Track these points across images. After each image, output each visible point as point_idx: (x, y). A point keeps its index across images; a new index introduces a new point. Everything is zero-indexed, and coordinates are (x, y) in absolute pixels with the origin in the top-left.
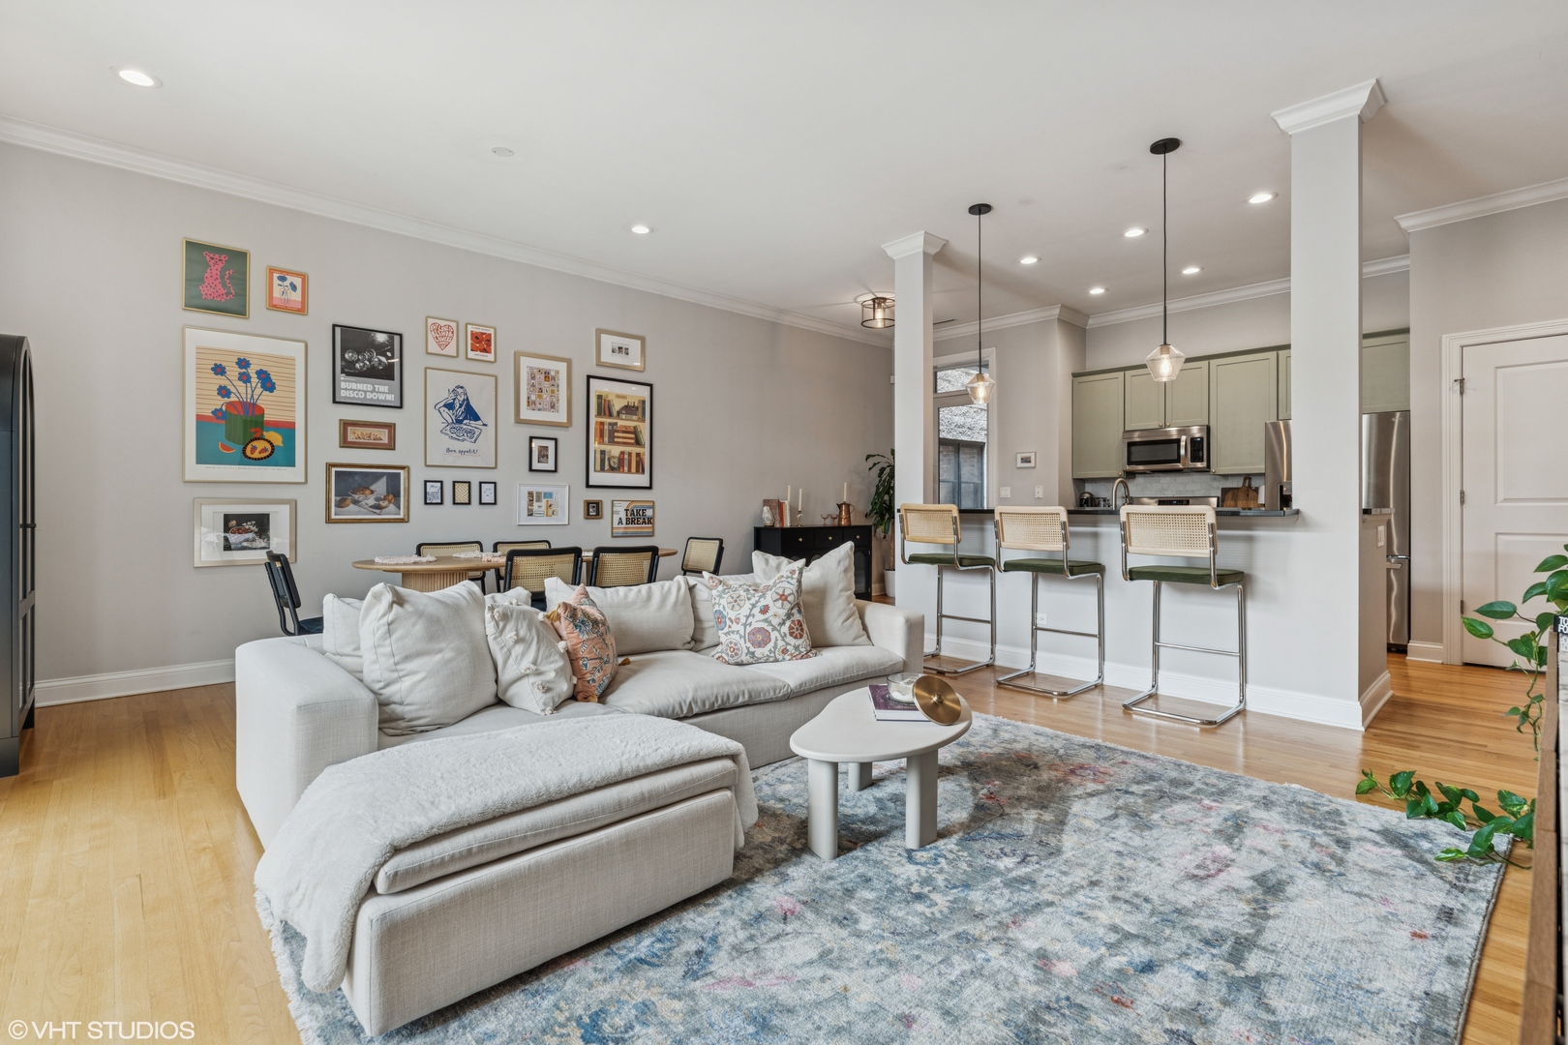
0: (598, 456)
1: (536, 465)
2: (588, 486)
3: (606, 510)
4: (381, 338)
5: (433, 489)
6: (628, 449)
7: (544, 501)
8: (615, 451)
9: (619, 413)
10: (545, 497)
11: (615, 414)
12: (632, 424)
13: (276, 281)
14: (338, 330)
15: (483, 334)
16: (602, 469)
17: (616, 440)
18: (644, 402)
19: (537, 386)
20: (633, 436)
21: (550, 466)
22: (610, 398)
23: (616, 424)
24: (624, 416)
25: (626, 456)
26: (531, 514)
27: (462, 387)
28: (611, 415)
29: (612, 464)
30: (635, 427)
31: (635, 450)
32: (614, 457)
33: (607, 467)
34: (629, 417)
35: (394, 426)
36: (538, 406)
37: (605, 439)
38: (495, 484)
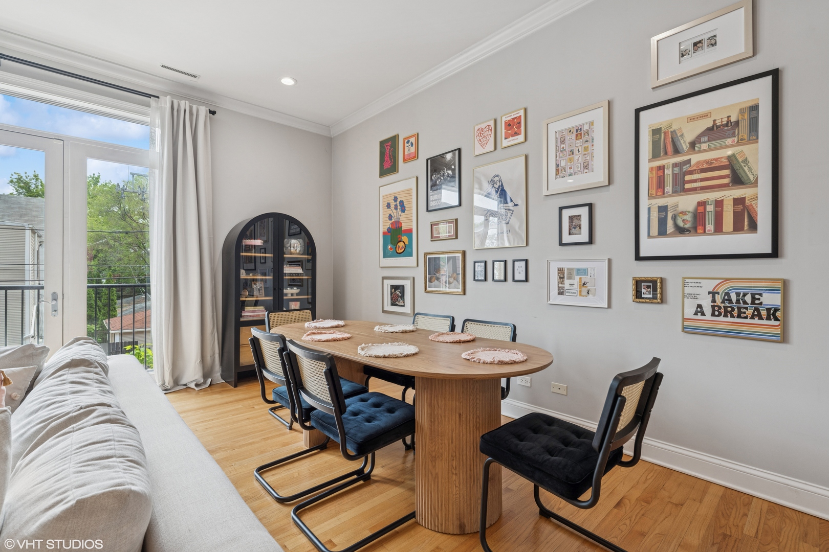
0: (655, 215)
1: (566, 238)
2: (638, 258)
3: (673, 291)
4: (449, 157)
5: (480, 267)
6: (715, 195)
7: (577, 278)
8: (687, 203)
9: (693, 145)
10: (578, 274)
11: (685, 146)
12: (723, 153)
13: (406, 145)
14: (429, 161)
15: (514, 119)
16: (662, 232)
17: (687, 186)
18: (755, 108)
19: (568, 149)
20: (727, 172)
21: (584, 237)
22: (674, 127)
23: (689, 161)
24: (704, 146)
25: (710, 208)
26: (561, 292)
27: (498, 176)
28: (677, 151)
29: (681, 224)
30: (729, 158)
31: (730, 195)
32: (683, 213)
33: (670, 228)
34: (717, 143)
35: (456, 220)
36: (569, 171)
37: (668, 189)
38: (526, 261)
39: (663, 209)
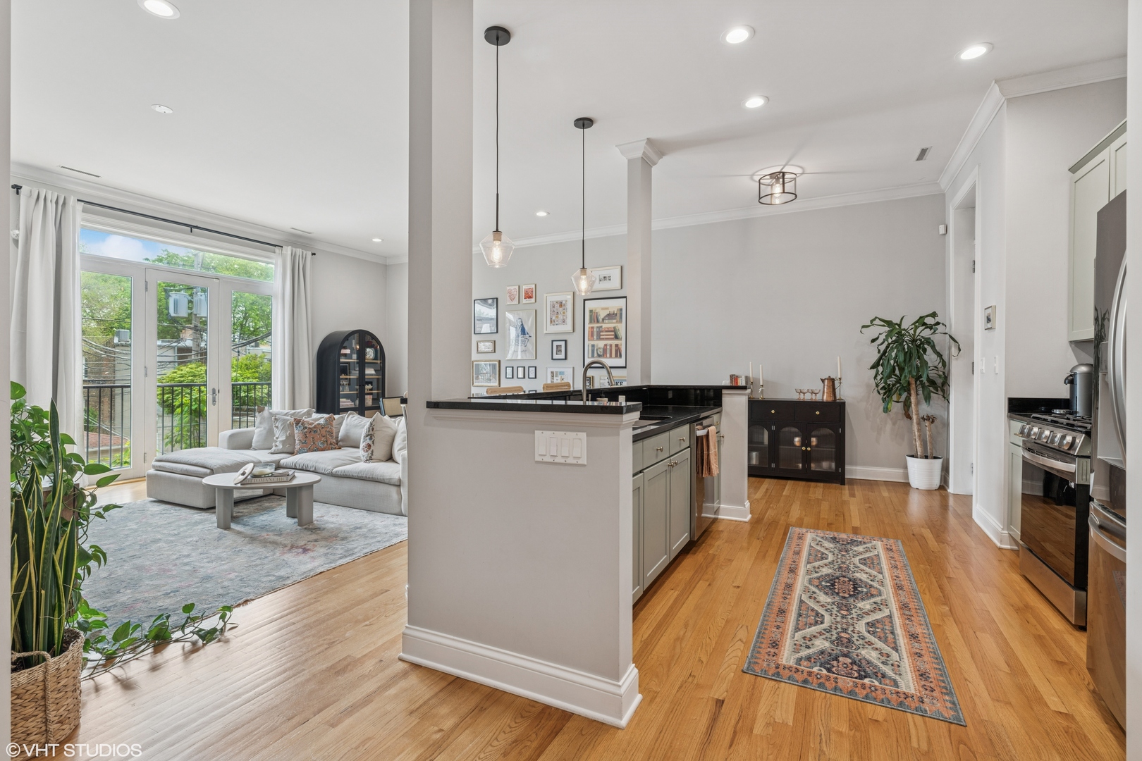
0: (590, 348)
2: (584, 367)
3: (596, 382)
4: (490, 302)
5: (509, 370)
6: (609, 342)
7: (560, 376)
8: (601, 344)
9: (603, 320)
10: (560, 374)
11: (601, 320)
12: (613, 325)
14: (476, 302)
15: (529, 289)
16: (593, 356)
17: (601, 337)
18: (621, 310)
19: (556, 311)
20: (613, 333)
21: (563, 356)
22: (597, 311)
23: (601, 327)
24: (607, 321)
25: (608, 347)
27: (520, 319)
28: (598, 322)
29: (599, 353)
30: (614, 328)
31: (615, 342)
32: (600, 348)
33: (596, 354)
34: (610, 321)
35: (495, 341)
36: (557, 323)
37: (595, 337)
38: (536, 367)
39: (593, 346)
